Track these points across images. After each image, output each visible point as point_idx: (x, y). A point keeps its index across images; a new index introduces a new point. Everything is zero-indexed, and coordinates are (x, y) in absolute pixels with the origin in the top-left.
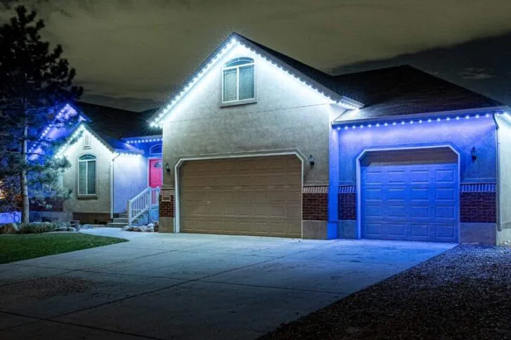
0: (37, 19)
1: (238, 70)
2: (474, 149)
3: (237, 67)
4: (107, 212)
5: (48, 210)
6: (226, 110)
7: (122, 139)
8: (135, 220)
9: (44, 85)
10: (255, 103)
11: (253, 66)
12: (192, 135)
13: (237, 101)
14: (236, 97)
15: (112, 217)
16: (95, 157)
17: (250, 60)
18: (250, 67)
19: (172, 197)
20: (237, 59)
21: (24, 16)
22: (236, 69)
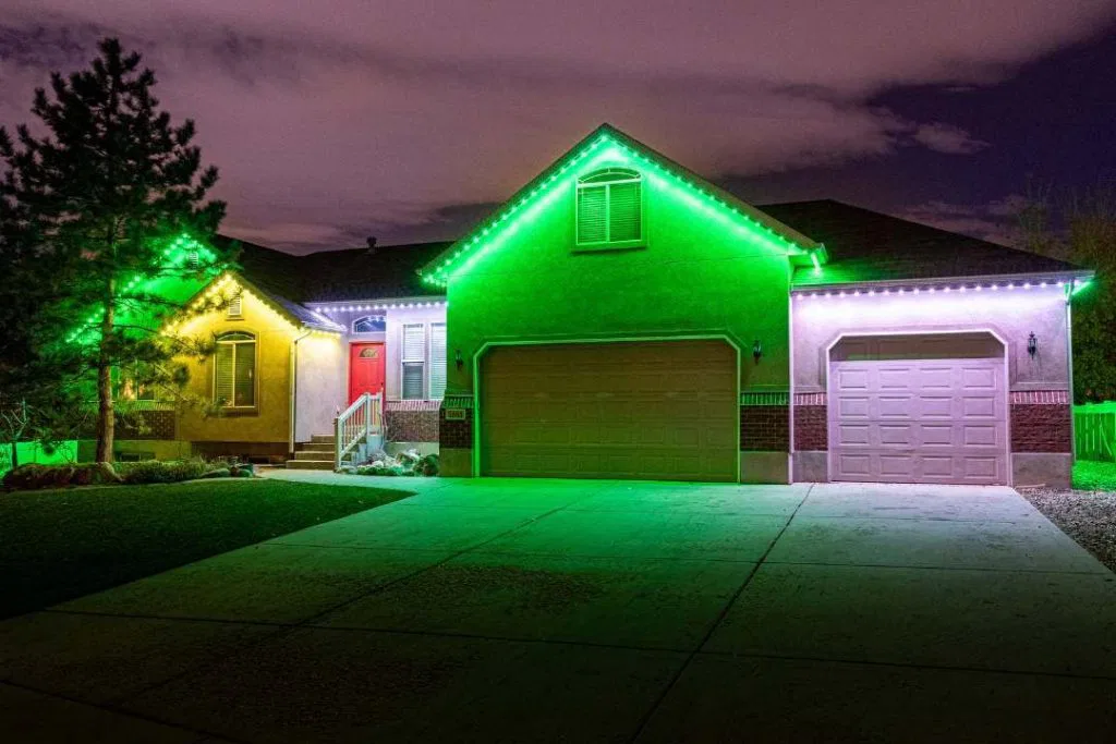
0: (140, 69)
1: (608, 190)
2: (1032, 336)
3: (607, 184)
4: (281, 440)
5: (146, 437)
6: (583, 258)
7: (308, 304)
8: (346, 455)
9: (154, 195)
10: (642, 248)
11: (639, 183)
12: (510, 299)
13: (607, 242)
14: (603, 238)
15: (292, 450)
16: (253, 336)
17: (631, 173)
18: (632, 184)
19: (470, 412)
20: (606, 171)
21: (117, 58)
22: (603, 188)
